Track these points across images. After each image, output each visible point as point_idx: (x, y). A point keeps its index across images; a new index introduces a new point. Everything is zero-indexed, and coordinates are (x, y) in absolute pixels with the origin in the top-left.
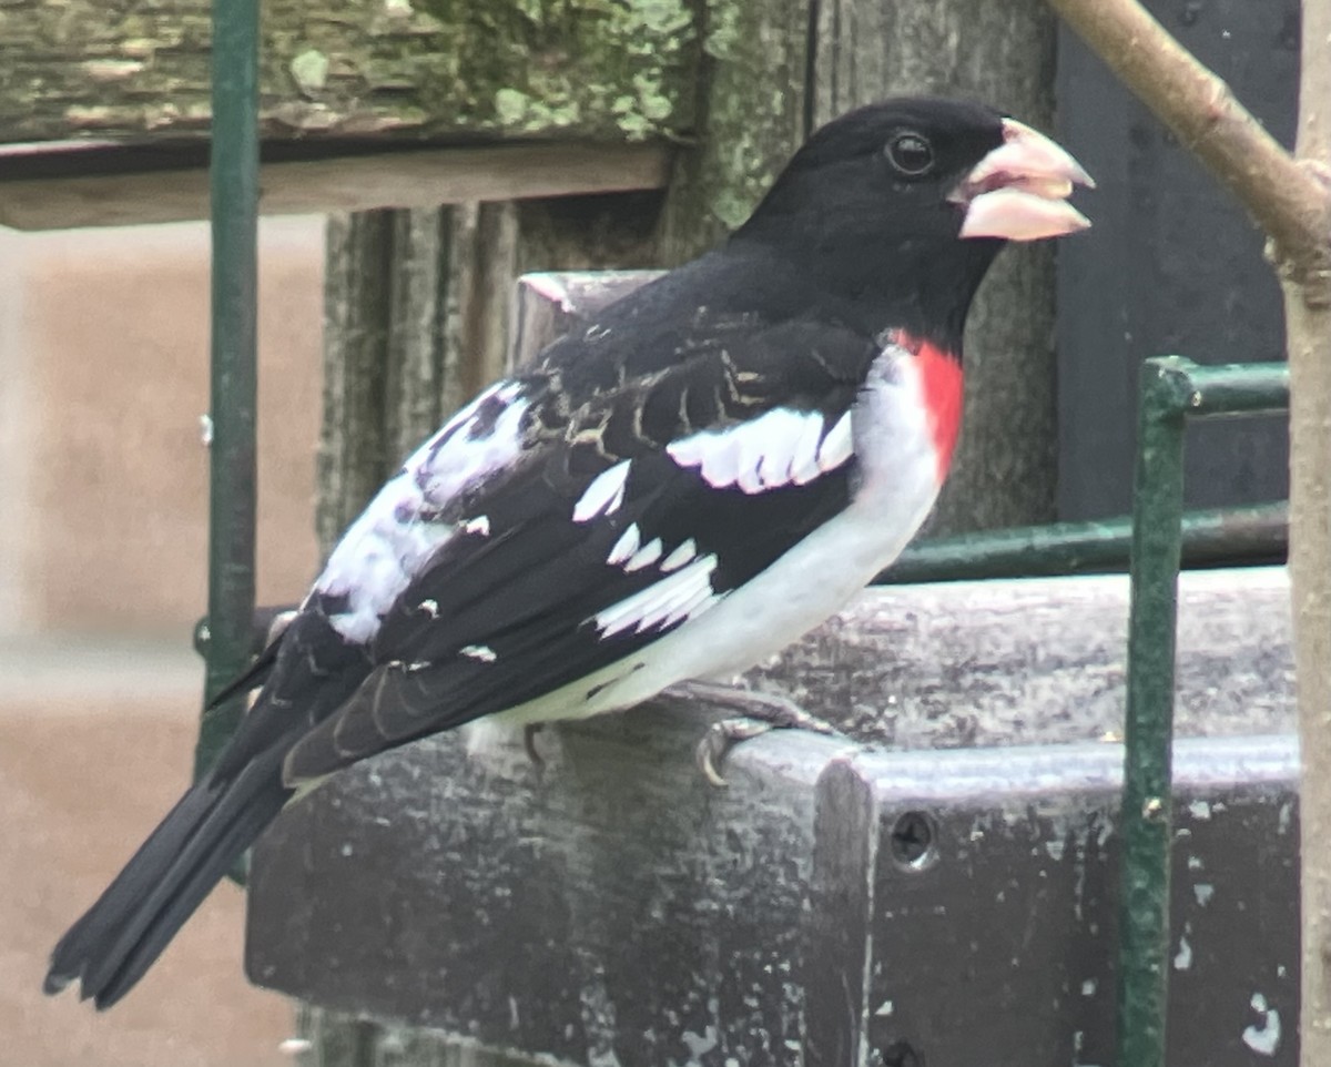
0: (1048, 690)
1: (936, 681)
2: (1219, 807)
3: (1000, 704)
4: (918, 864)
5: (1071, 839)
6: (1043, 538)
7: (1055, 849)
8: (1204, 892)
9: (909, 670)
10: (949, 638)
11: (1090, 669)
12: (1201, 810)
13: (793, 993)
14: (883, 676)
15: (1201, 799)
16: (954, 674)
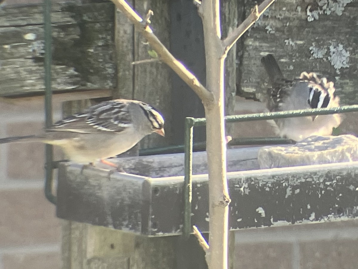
0: (174, 170)
1: (158, 169)
2: (201, 185)
3: (167, 173)
4: (158, 195)
5: (180, 190)
6: (171, 148)
7: (178, 192)
8: (199, 198)
9: (153, 168)
10: (160, 163)
11: (180, 167)
12: (199, 185)
13: (139, 215)
14: (149, 169)
15: (199, 184)
16: (160, 168)
